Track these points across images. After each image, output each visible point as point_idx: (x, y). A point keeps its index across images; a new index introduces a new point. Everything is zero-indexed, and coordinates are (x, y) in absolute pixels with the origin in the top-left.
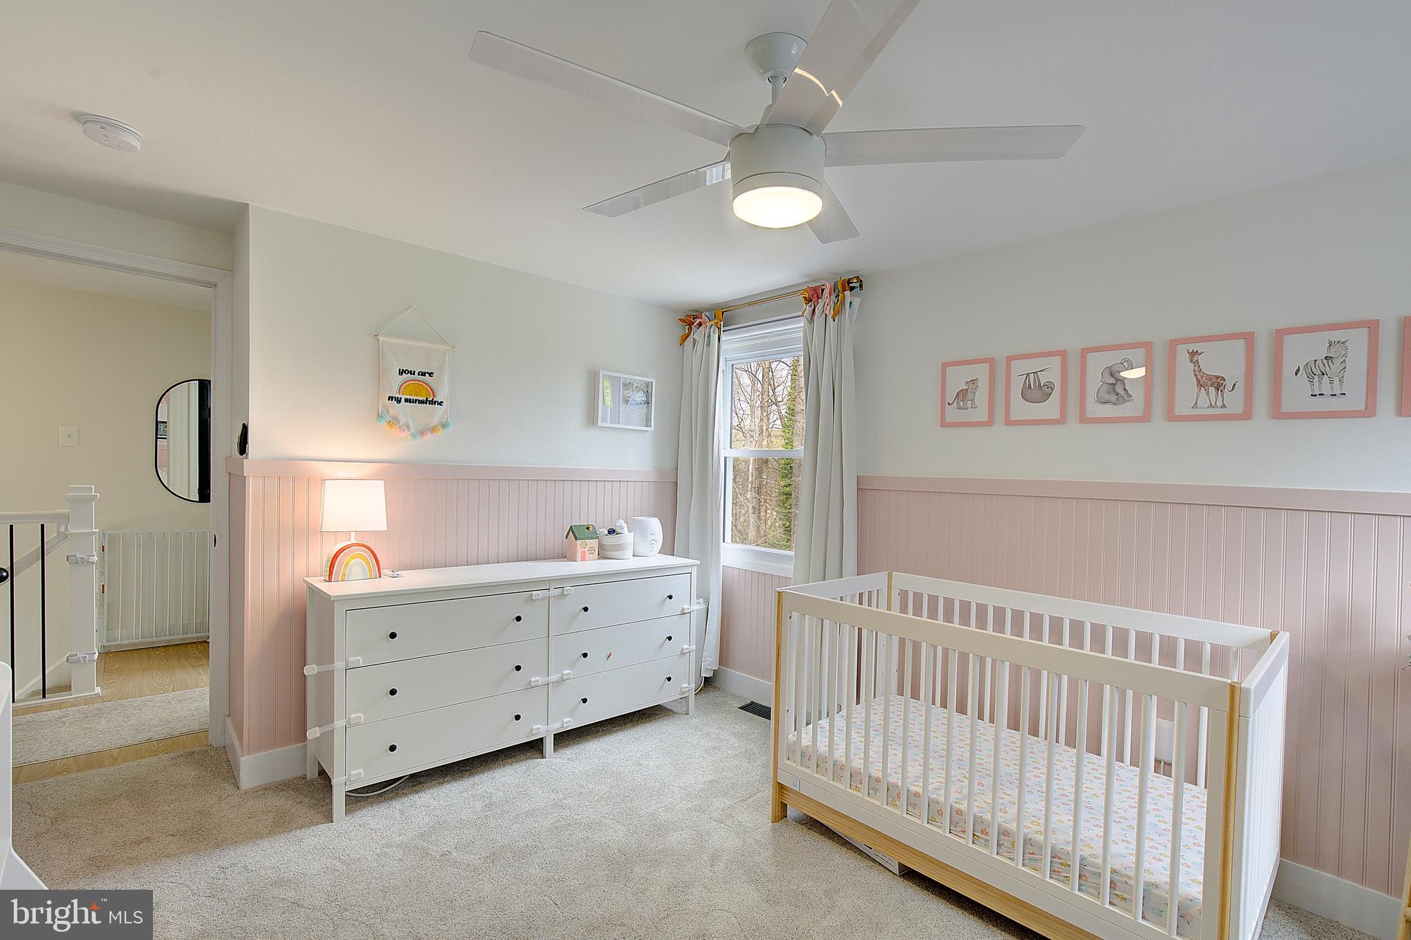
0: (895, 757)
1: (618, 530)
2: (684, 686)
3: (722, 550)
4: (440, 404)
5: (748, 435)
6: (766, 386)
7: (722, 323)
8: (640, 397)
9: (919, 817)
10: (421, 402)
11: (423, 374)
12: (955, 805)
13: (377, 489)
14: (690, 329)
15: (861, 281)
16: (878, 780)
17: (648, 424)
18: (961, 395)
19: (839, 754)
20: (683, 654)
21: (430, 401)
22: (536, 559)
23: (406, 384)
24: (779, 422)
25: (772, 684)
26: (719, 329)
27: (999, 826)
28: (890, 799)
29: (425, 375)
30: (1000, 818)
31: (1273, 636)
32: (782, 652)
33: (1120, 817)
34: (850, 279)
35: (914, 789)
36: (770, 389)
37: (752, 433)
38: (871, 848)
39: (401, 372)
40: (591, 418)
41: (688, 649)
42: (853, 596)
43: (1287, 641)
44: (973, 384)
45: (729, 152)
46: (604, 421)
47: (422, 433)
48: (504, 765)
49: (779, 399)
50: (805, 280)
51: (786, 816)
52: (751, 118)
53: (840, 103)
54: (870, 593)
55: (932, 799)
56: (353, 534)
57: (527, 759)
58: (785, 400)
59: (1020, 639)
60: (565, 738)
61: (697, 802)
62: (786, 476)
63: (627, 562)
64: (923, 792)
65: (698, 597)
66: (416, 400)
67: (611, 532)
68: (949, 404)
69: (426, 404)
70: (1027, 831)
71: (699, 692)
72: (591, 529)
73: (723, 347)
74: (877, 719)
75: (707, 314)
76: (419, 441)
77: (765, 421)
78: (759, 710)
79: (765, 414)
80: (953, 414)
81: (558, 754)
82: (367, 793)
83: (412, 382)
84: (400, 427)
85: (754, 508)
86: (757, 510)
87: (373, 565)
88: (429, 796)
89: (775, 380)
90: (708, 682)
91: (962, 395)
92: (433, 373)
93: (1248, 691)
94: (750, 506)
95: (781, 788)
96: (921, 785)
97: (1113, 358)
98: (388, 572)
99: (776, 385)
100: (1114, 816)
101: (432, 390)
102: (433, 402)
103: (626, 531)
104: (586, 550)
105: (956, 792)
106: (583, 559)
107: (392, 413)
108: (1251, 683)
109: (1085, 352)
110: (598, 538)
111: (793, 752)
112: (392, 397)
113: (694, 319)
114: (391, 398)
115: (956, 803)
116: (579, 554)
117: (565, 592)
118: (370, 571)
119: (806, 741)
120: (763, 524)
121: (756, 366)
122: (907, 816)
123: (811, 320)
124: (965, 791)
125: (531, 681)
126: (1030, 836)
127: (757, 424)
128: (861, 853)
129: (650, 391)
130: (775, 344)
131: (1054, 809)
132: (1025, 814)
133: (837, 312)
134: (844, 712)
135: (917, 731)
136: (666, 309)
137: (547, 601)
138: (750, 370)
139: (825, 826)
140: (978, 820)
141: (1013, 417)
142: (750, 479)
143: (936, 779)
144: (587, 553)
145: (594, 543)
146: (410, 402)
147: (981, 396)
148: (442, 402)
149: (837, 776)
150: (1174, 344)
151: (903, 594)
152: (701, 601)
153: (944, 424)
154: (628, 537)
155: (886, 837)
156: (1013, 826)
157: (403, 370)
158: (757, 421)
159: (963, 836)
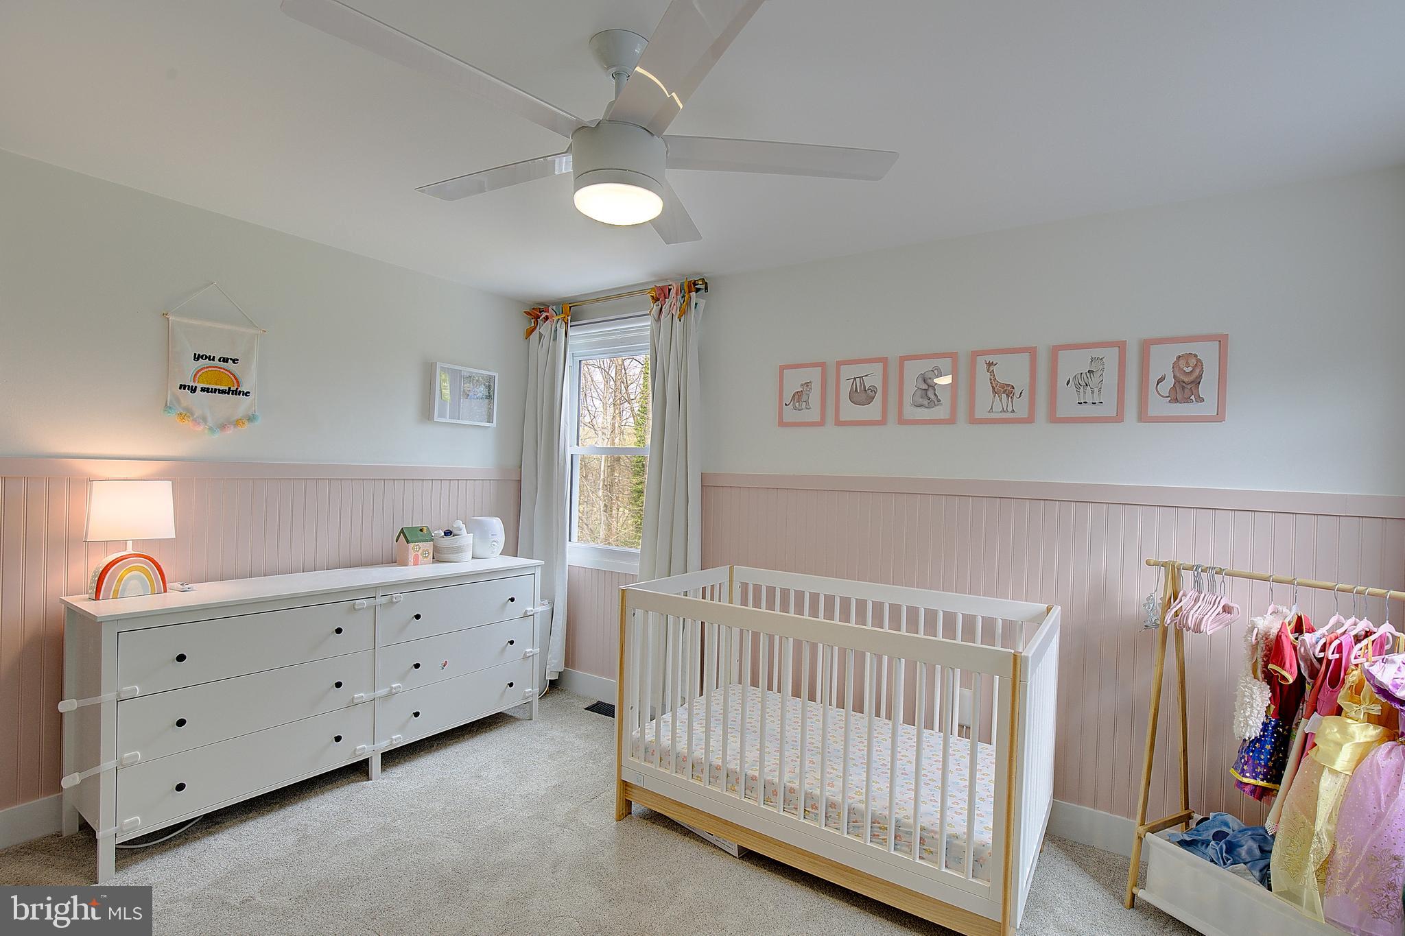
0: (734, 744)
1: (455, 532)
2: (527, 690)
3: (567, 549)
4: (246, 394)
5: (600, 433)
6: (618, 383)
7: (569, 318)
8: (482, 390)
9: (756, 799)
10: (223, 392)
11: (225, 360)
12: (788, 784)
13: (164, 490)
14: (536, 323)
15: (706, 283)
16: (718, 768)
17: (490, 420)
18: (796, 397)
19: (682, 746)
20: (526, 657)
21: (233, 391)
22: (361, 565)
23: (203, 371)
24: (631, 420)
25: (616, 681)
26: (566, 323)
27: (827, 799)
28: (729, 785)
29: (227, 362)
30: (828, 791)
31: (1049, 610)
32: (626, 648)
33: (930, 780)
34: (695, 281)
35: (751, 773)
36: (623, 387)
37: (604, 431)
38: (712, 835)
39: (197, 357)
40: (427, 412)
41: (531, 652)
42: (696, 591)
43: (1058, 615)
44: (807, 386)
45: (571, 145)
46: (442, 415)
47: (223, 427)
48: (322, 792)
49: (632, 397)
50: (653, 279)
51: (631, 813)
52: (594, 113)
53: (681, 106)
54: (713, 587)
55: (768, 780)
56: (130, 544)
57: (349, 783)
58: (638, 397)
59: (846, 624)
60: (392, 757)
61: (540, 809)
62: (638, 474)
63: (466, 565)
64: (759, 775)
65: (542, 598)
66: (216, 390)
67: (448, 533)
68: (786, 404)
69: (228, 394)
70: (850, 801)
71: (543, 696)
72: (425, 531)
73: (570, 342)
74: (717, 708)
75: (554, 308)
76: (217, 436)
77: (618, 418)
78: (603, 709)
79: (617, 412)
80: (790, 414)
81: (386, 774)
82: (146, 843)
83: (210, 369)
84: (194, 420)
85: (605, 506)
86: (607, 508)
87: (156, 576)
88: (228, 837)
89: (628, 378)
90: (554, 685)
91: (798, 396)
92: (238, 360)
93: (1027, 658)
94: (602, 504)
95: (625, 786)
96: (758, 768)
97: (925, 366)
98: (177, 585)
99: (629, 382)
100: (923, 779)
101: (236, 379)
102: (237, 392)
103: (464, 531)
104: (419, 553)
105: (790, 772)
106: (416, 563)
107: (184, 403)
108: (1029, 652)
109: (903, 359)
110: (432, 540)
111: (636, 748)
112: (185, 386)
113: (540, 312)
114: (182, 387)
115: (789, 782)
116: (411, 559)
117: (394, 600)
118: (152, 585)
119: (649, 736)
120: (615, 522)
121: (609, 362)
122: (746, 800)
123: (658, 319)
124: (797, 770)
125: (353, 697)
126: (853, 806)
127: (609, 421)
128: (704, 841)
129: (492, 385)
130: (622, 342)
131: (874, 778)
132: (850, 786)
133: (683, 313)
134: (686, 705)
135: (754, 717)
136: (511, 300)
137: (373, 610)
138: (603, 367)
139: (669, 819)
140: (809, 796)
141: (842, 419)
142: (602, 477)
143: (771, 761)
144: (421, 557)
145: (428, 546)
146: (208, 392)
147: (815, 397)
148: (249, 393)
149: (679, 769)
150: (975, 355)
151: (744, 587)
152: (546, 602)
153: (782, 424)
154: (466, 539)
155: (726, 822)
156: (838, 798)
157: (199, 355)
158: (609, 418)
159: (795, 812)
